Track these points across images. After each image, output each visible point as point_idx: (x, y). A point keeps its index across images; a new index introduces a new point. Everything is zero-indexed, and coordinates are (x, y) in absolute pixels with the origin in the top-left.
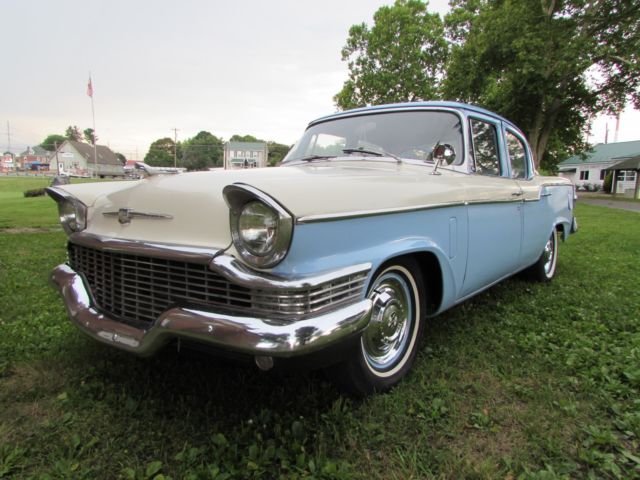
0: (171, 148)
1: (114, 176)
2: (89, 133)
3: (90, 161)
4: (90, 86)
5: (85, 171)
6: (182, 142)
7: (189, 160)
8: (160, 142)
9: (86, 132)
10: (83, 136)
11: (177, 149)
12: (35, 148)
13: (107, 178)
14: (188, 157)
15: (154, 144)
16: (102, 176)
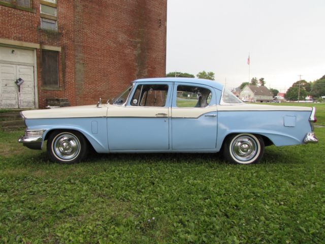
0: (305, 85)
1: (268, 101)
2: (262, 80)
3: (256, 94)
4: (249, 59)
5: (253, 99)
6: (312, 82)
7: (314, 92)
8: (298, 83)
9: (260, 80)
10: (259, 82)
11: (308, 86)
12: (236, 89)
13: (264, 102)
14: (313, 90)
15: (295, 83)
16: (262, 101)
